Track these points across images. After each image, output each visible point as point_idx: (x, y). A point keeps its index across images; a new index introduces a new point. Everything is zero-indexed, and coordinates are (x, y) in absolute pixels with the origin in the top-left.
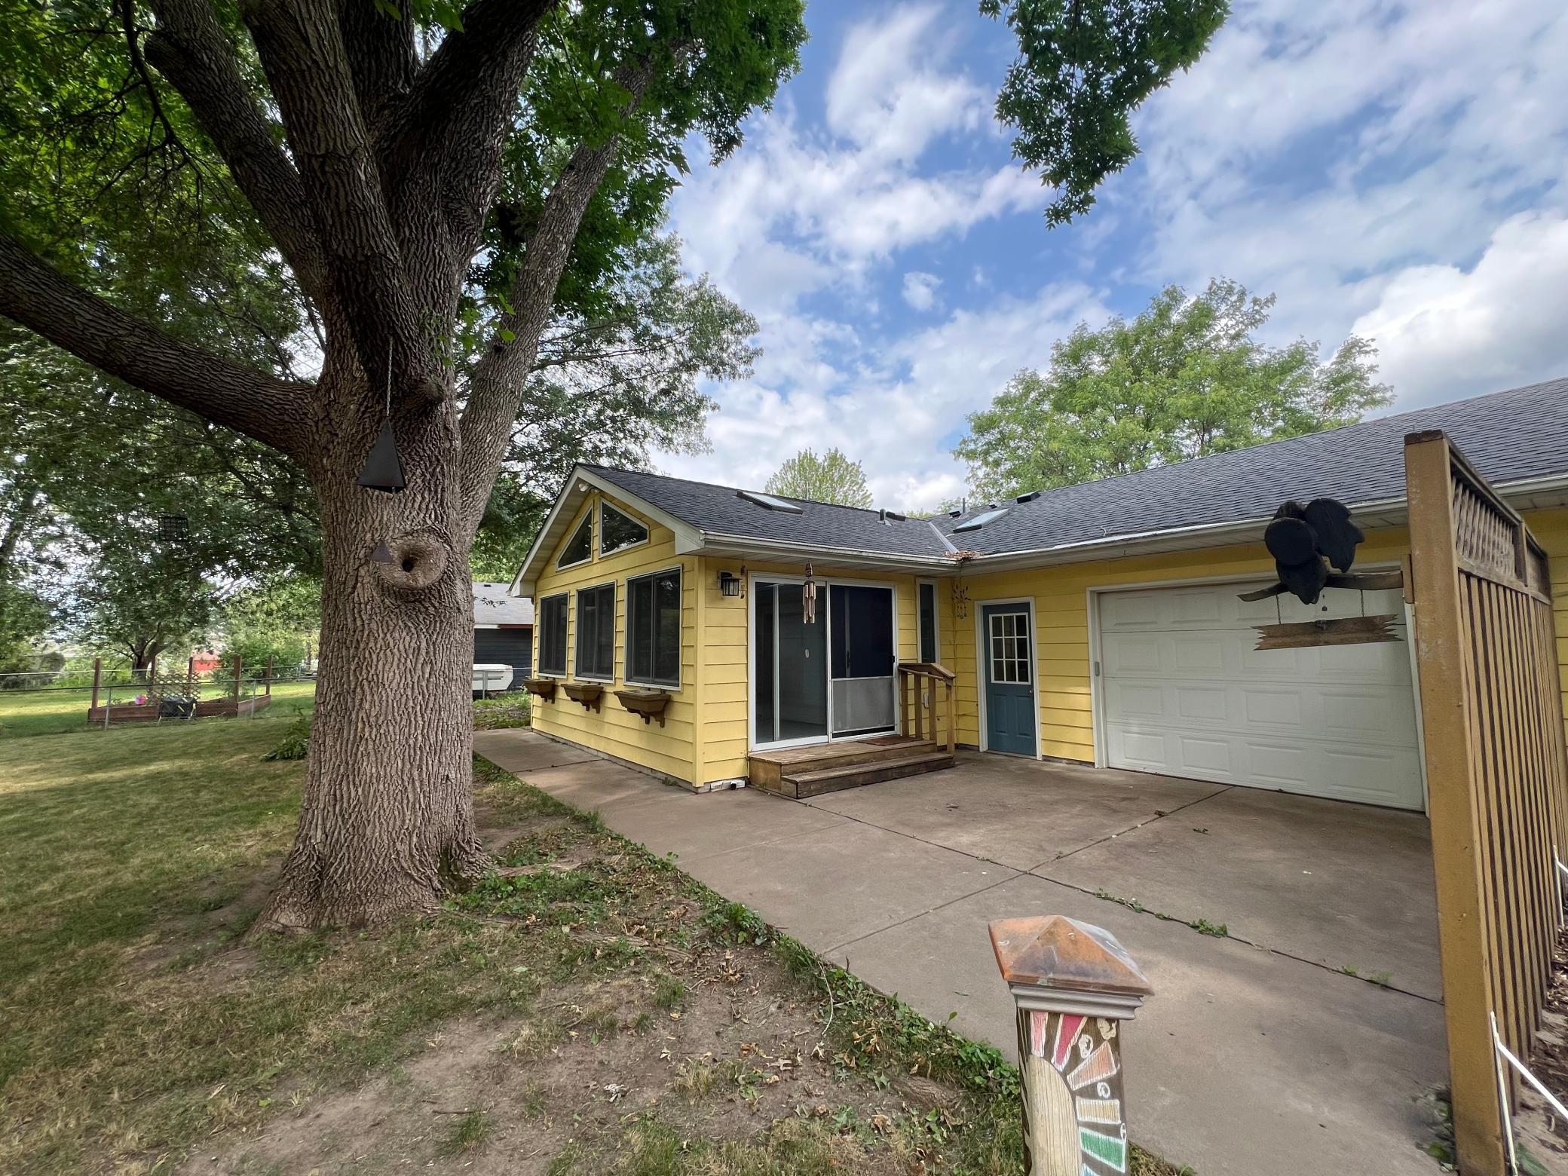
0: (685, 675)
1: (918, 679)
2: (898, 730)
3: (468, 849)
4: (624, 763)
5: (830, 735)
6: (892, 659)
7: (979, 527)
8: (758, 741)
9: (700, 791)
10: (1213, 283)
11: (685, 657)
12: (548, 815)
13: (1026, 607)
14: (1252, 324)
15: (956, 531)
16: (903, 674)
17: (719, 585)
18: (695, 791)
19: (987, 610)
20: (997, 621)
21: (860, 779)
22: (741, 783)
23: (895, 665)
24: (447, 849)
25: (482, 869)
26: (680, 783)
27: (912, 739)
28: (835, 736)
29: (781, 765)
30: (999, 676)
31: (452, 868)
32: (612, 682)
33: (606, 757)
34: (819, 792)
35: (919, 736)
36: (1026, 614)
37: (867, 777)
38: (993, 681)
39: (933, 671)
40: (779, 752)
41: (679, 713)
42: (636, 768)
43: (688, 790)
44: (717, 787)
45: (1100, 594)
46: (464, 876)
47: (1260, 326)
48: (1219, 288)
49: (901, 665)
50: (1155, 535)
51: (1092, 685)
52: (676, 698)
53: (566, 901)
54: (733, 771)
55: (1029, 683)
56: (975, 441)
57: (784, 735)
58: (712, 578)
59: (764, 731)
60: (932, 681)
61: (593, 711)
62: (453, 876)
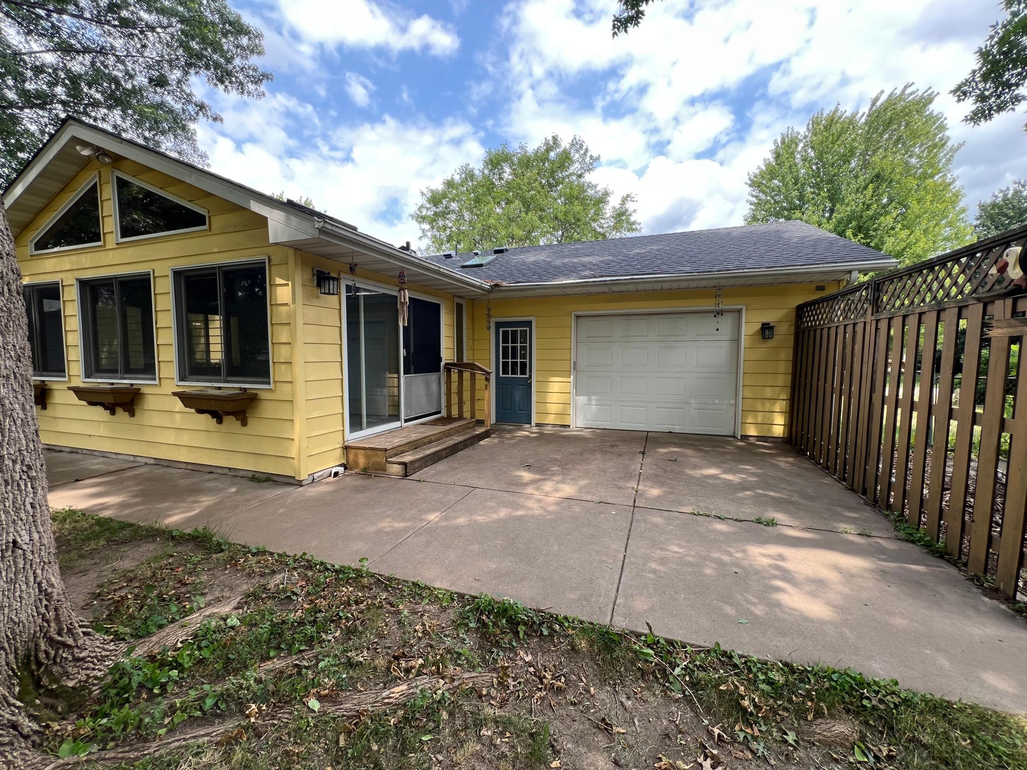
0: (277, 372)
1: (460, 373)
2: (444, 413)
3: (70, 642)
4: (184, 466)
5: (403, 421)
6: (440, 359)
7: (481, 265)
8: (352, 431)
9: (304, 483)
10: (575, 138)
11: (277, 354)
12: (124, 543)
13: (529, 324)
14: (588, 171)
15: (463, 267)
16: (448, 371)
17: (315, 282)
18: (300, 484)
19: (498, 325)
20: (505, 333)
21: (444, 454)
22: (341, 470)
23: (442, 364)
24: (27, 657)
25: (102, 660)
26: (275, 478)
27: (455, 420)
28: (406, 421)
29: (386, 450)
30: (505, 372)
31: (45, 681)
32: (157, 382)
33: (153, 462)
34: (420, 468)
35: (461, 417)
36: (528, 329)
37: (448, 451)
38: (501, 375)
39: (475, 368)
40: (368, 438)
41: (268, 410)
42: (201, 469)
43: (289, 484)
44: (319, 477)
45: (578, 317)
46: (71, 684)
47: (591, 172)
48: (577, 143)
49: (446, 364)
50: (633, 279)
51: (572, 377)
52: (263, 395)
53: (269, 658)
54: (332, 462)
55: (527, 376)
56: (428, 209)
57: (370, 424)
58: (308, 275)
59: (356, 422)
60: (473, 376)
61: (122, 415)
62: (50, 693)
